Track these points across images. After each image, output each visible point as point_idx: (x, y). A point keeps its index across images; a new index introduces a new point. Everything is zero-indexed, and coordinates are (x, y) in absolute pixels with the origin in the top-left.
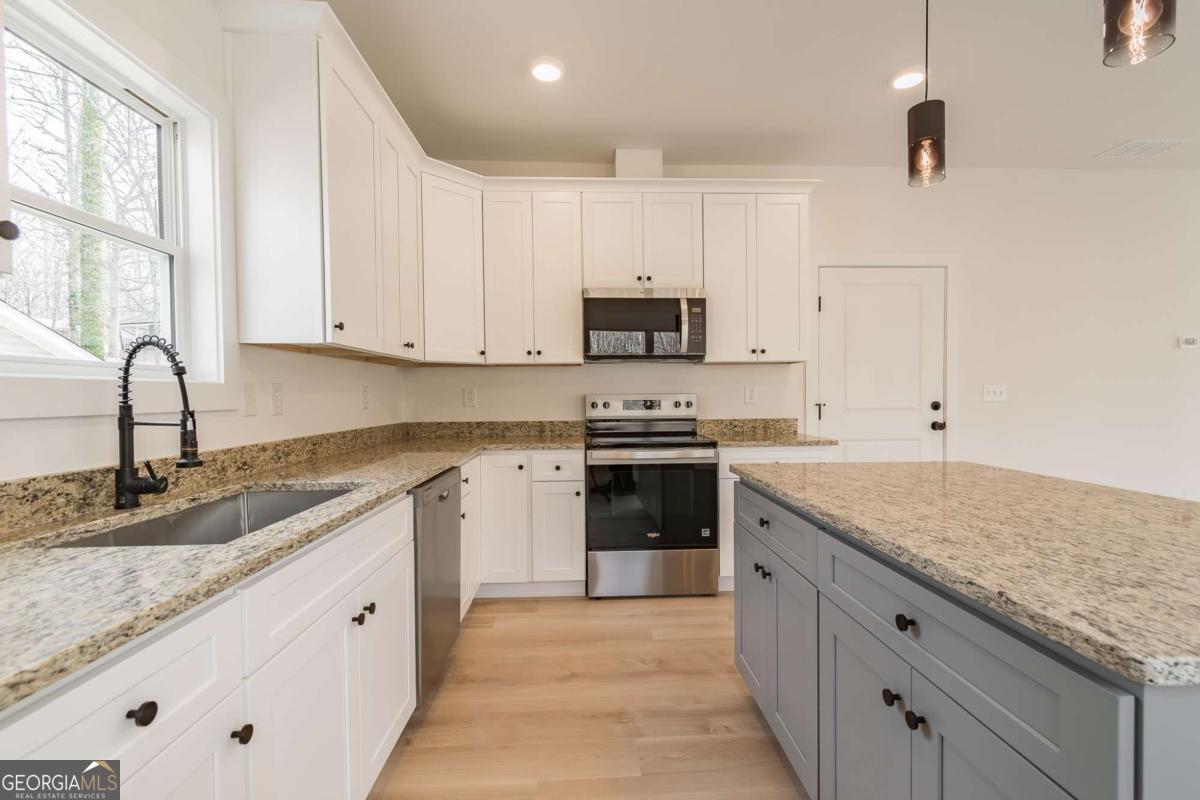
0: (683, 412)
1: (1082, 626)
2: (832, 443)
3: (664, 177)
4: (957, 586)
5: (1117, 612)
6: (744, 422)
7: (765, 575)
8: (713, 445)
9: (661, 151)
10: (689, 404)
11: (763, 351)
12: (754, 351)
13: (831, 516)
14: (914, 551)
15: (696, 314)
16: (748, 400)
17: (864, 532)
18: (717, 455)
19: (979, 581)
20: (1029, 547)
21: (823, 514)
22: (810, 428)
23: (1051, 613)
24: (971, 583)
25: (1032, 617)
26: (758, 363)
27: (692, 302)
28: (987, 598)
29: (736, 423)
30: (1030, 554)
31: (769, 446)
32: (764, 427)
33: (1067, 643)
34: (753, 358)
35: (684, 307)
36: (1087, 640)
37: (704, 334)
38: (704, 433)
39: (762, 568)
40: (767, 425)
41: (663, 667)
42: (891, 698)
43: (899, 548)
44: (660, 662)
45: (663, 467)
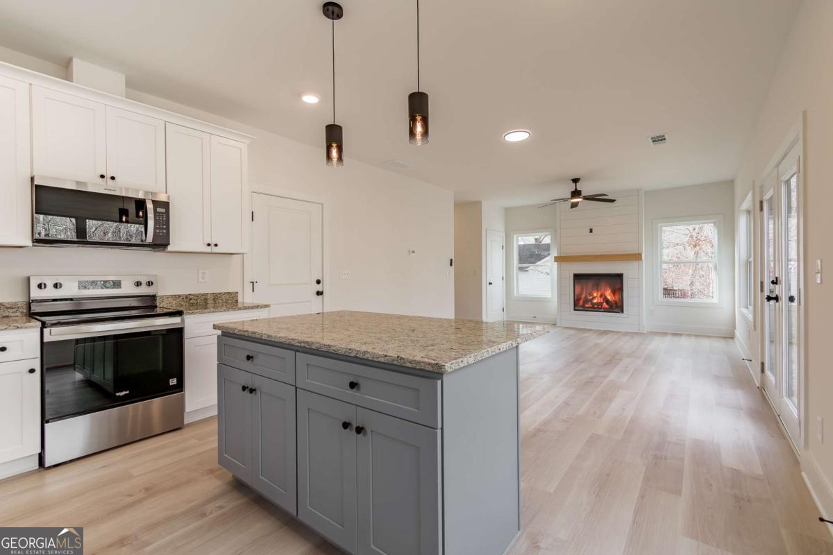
0: (144, 290)
1: (426, 360)
2: (266, 306)
3: (127, 98)
4: (380, 359)
5: (433, 354)
6: (197, 296)
7: (252, 391)
8: (179, 313)
9: (124, 76)
10: (150, 284)
11: (216, 245)
12: (209, 245)
13: (307, 343)
14: (358, 349)
15: (160, 213)
16: (200, 280)
17: (329, 346)
18: (183, 321)
19: (388, 354)
20: (395, 340)
21: (300, 342)
22: (247, 298)
23: (416, 359)
24: (386, 356)
25: (410, 362)
26: (212, 253)
27: (156, 204)
28: (393, 360)
29: (191, 297)
30: (397, 342)
31: (225, 311)
33: (423, 368)
34: (208, 249)
35: (150, 206)
36: (429, 364)
37: (168, 229)
38: (163, 305)
39: (247, 388)
40: (216, 297)
41: (150, 491)
42: (346, 425)
43: (350, 349)
44: (147, 489)
45: (116, 337)
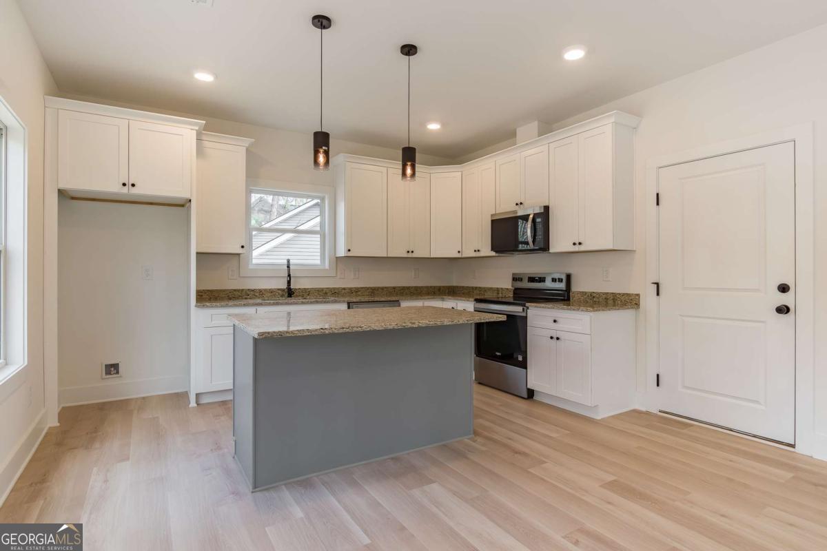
0: (559, 285)
9: (537, 122)
10: (560, 280)
11: (580, 244)
12: (575, 244)
15: (538, 223)
16: (605, 278)
26: (582, 252)
27: (537, 215)
29: (595, 295)
32: (613, 299)
34: (577, 248)
35: (531, 219)
37: (544, 235)
40: (615, 297)
